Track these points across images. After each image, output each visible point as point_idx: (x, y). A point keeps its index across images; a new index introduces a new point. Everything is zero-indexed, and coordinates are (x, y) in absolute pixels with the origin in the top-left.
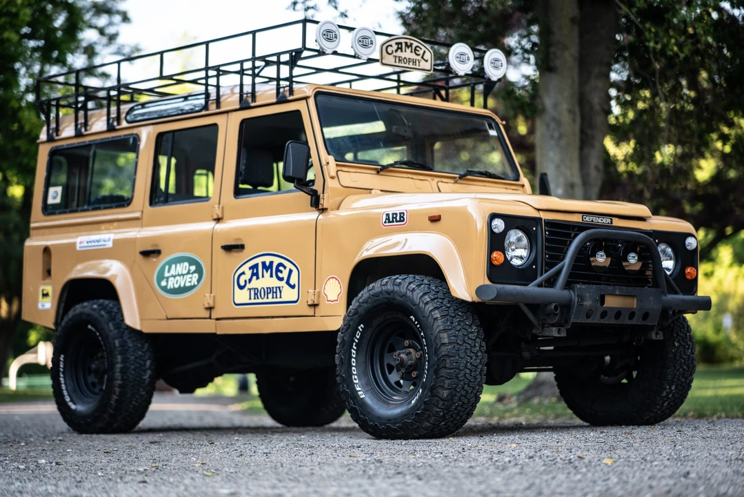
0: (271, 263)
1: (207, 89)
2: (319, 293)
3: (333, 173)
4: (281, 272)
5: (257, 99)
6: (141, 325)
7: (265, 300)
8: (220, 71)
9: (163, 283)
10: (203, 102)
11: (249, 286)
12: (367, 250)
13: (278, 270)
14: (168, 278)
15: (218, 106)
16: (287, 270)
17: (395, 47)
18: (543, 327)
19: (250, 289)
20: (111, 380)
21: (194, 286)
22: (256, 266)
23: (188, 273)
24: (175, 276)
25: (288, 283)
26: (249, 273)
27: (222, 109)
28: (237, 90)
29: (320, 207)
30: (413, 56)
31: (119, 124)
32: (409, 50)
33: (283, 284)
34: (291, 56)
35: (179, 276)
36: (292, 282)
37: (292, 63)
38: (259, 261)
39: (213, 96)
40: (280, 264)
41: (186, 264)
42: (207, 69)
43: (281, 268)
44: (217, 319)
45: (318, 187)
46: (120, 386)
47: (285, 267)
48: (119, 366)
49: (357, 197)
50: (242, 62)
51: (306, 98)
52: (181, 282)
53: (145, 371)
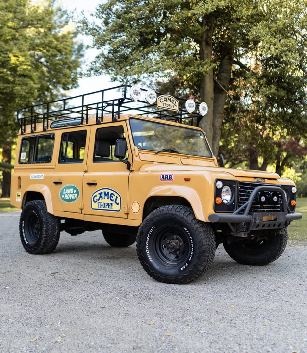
0: (108, 192)
1: (82, 115)
2: (129, 208)
3: (137, 154)
4: (113, 197)
5: (104, 120)
6: (54, 213)
7: (105, 209)
8: (88, 108)
9: (63, 196)
10: (81, 120)
11: (98, 201)
12: (153, 191)
13: (111, 196)
14: (65, 194)
15: (87, 123)
16: (115, 196)
17: (164, 99)
18: (237, 232)
19: (99, 203)
20: (41, 234)
21: (75, 199)
22: (101, 193)
23: (73, 193)
24: (67, 194)
25: (115, 202)
26: (98, 196)
27: (89, 124)
28: (95, 116)
29: (131, 169)
30: (171, 104)
31: (47, 129)
32: (169, 101)
33: (113, 202)
34: (119, 102)
35: (69, 193)
36: (117, 202)
37: (119, 105)
38: (103, 191)
39: (85, 118)
40: (112, 194)
41: (72, 189)
42: (83, 106)
43: (112, 195)
44: (85, 214)
45: (130, 160)
46: (45, 237)
47: (114, 195)
48: (45, 229)
49: (147, 165)
50: (97, 104)
51: (125, 120)
52: (70, 197)
53: (55, 231)
